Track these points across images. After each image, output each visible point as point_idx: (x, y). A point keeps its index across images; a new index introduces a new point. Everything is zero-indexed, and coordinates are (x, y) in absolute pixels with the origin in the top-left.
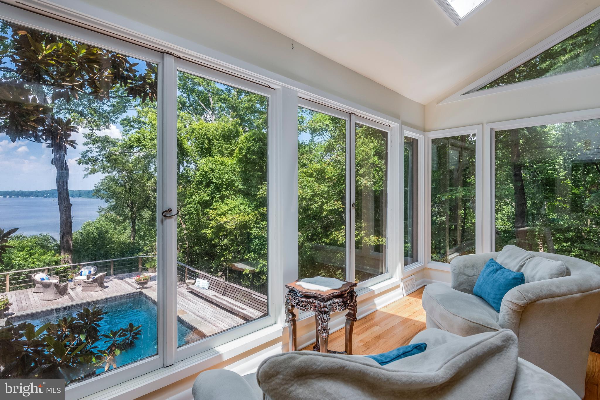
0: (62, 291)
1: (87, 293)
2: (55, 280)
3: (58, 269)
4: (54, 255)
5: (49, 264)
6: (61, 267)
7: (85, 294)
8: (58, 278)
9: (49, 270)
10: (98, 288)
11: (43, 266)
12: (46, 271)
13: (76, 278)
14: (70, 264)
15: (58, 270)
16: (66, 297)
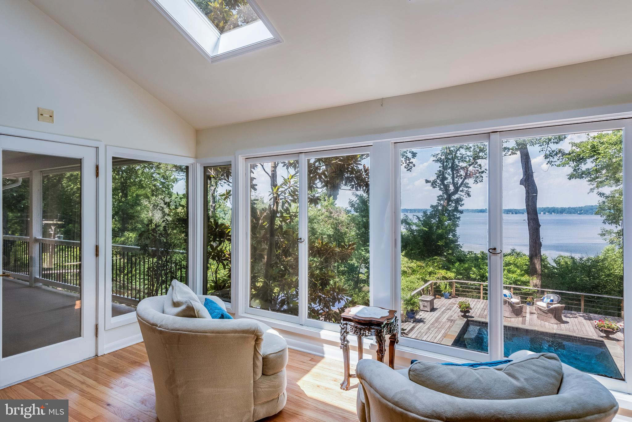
0: (517, 312)
1: (542, 321)
2: (515, 300)
3: (524, 289)
4: (522, 275)
5: (515, 282)
6: (526, 289)
7: (539, 322)
8: (520, 298)
9: (515, 289)
10: (553, 320)
11: (510, 284)
12: (512, 289)
13: (538, 303)
14: (538, 288)
15: (523, 291)
16: (520, 319)
